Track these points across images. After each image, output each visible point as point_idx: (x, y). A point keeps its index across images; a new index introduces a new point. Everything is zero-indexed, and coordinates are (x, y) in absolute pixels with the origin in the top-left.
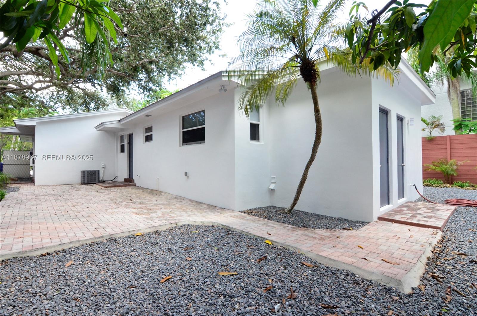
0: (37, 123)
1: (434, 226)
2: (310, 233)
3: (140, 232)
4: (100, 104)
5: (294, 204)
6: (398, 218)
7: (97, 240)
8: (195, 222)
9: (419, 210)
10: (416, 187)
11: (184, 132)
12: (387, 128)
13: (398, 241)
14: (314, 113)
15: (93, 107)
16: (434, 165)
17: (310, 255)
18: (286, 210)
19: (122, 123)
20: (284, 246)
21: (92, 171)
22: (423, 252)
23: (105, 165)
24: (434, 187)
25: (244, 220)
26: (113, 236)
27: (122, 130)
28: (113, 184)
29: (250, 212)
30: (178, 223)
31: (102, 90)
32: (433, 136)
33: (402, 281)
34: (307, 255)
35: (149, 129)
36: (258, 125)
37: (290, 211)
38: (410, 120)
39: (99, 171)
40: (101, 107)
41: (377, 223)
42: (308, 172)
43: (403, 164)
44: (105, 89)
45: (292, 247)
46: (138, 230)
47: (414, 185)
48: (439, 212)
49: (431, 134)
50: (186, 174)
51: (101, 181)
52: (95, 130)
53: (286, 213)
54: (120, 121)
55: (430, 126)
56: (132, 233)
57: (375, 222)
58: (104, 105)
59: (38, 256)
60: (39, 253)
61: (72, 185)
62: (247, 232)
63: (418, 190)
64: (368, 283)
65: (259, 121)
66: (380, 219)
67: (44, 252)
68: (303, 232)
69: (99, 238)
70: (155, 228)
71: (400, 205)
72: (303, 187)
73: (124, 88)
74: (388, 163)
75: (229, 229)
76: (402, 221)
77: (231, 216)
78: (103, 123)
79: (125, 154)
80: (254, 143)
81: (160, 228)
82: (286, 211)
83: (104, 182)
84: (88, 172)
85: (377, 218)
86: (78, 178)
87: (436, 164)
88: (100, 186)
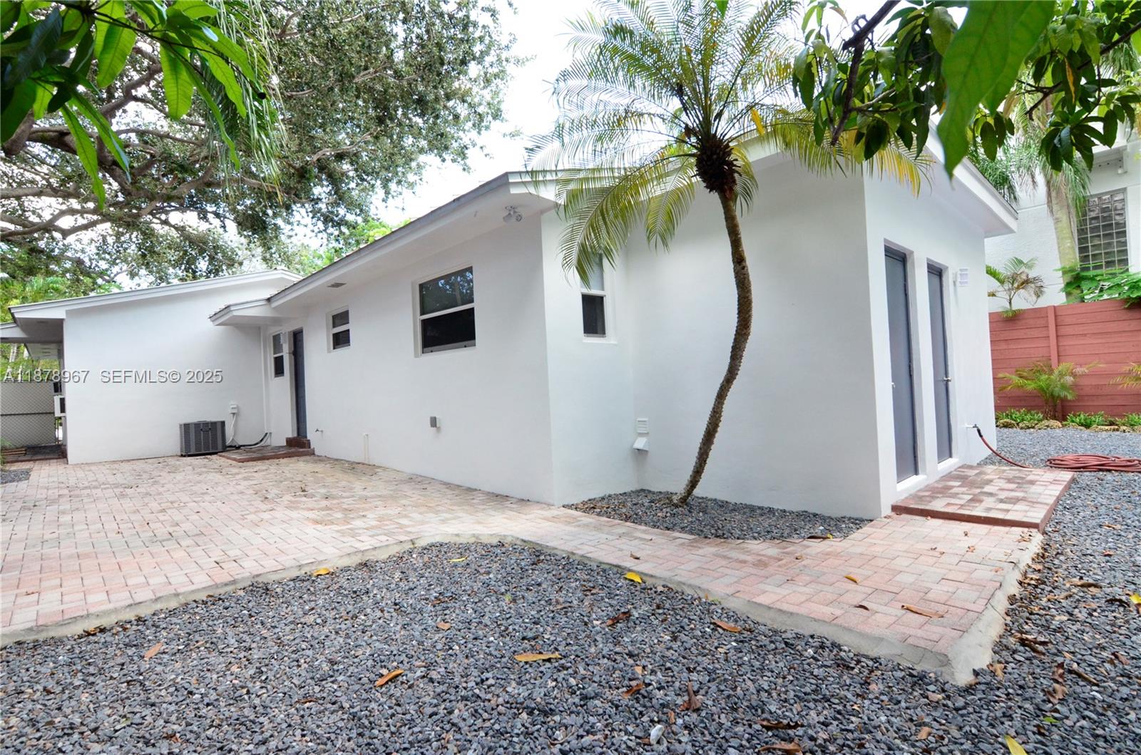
0: (67, 311)
1: (1023, 522)
2: (733, 549)
3: (324, 566)
4: (221, 261)
5: (693, 483)
6: (938, 505)
7: (222, 591)
8: (457, 535)
9: (987, 484)
10: (979, 431)
11: (424, 322)
12: (906, 295)
13: (941, 560)
14: (731, 266)
15: (204, 269)
16: (1021, 377)
17: (733, 604)
18: (675, 499)
19: (275, 304)
20: (670, 586)
21: (206, 424)
22: (999, 585)
23: (238, 408)
24: (1022, 428)
25: (575, 526)
26: (260, 579)
27: (276, 321)
28: (258, 453)
29: (590, 507)
30: (416, 541)
31: (224, 227)
32: (1015, 307)
33: (949, 655)
34: (725, 605)
35: (342, 318)
36: (601, 299)
37: (684, 500)
38: (960, 272)
39: (223, 423)
40: (224, 267)
41: (888, 520)
42: (724, 406)
43: (947, 377)
44: (232, 226)
45: (690, 586)
46: (320, 562)
47: (975, 426)
48: (1034, 487)
49: (1010, 303)
50: (434, 422)
51: (231, 446)
52: (210, 324)
53: (676, 506)
54: (269, 300)
55: (1007, 286)
56: (307, 569)
57: (885, 517)
58: (232, 262)
59: (76, 637)
60: (78, 629)
61: (159, 458)
62: (582, 556)
63: (984, 437)
64: (870, 663)
65: (603, 289)
66: (898, 509)
67: (91, 625)
68: (716, 549)
69: (226, 585)
70: (360, 554)
71: (944, 474)
72: (712, 443)
73: (279, 221)
74: (911, 376)
75: (539, 548)
76: (948, 513)
77: (545, 519)
78: (228, 307)
79: (287, 378)
80: (594, 340)
81: (374, 555)
82: (675, 501)
83: (238, 448)
84: (197, 425)
85: (890, 507)
86: (174, 442)
87: (1025, 374)
88: (228, 458)
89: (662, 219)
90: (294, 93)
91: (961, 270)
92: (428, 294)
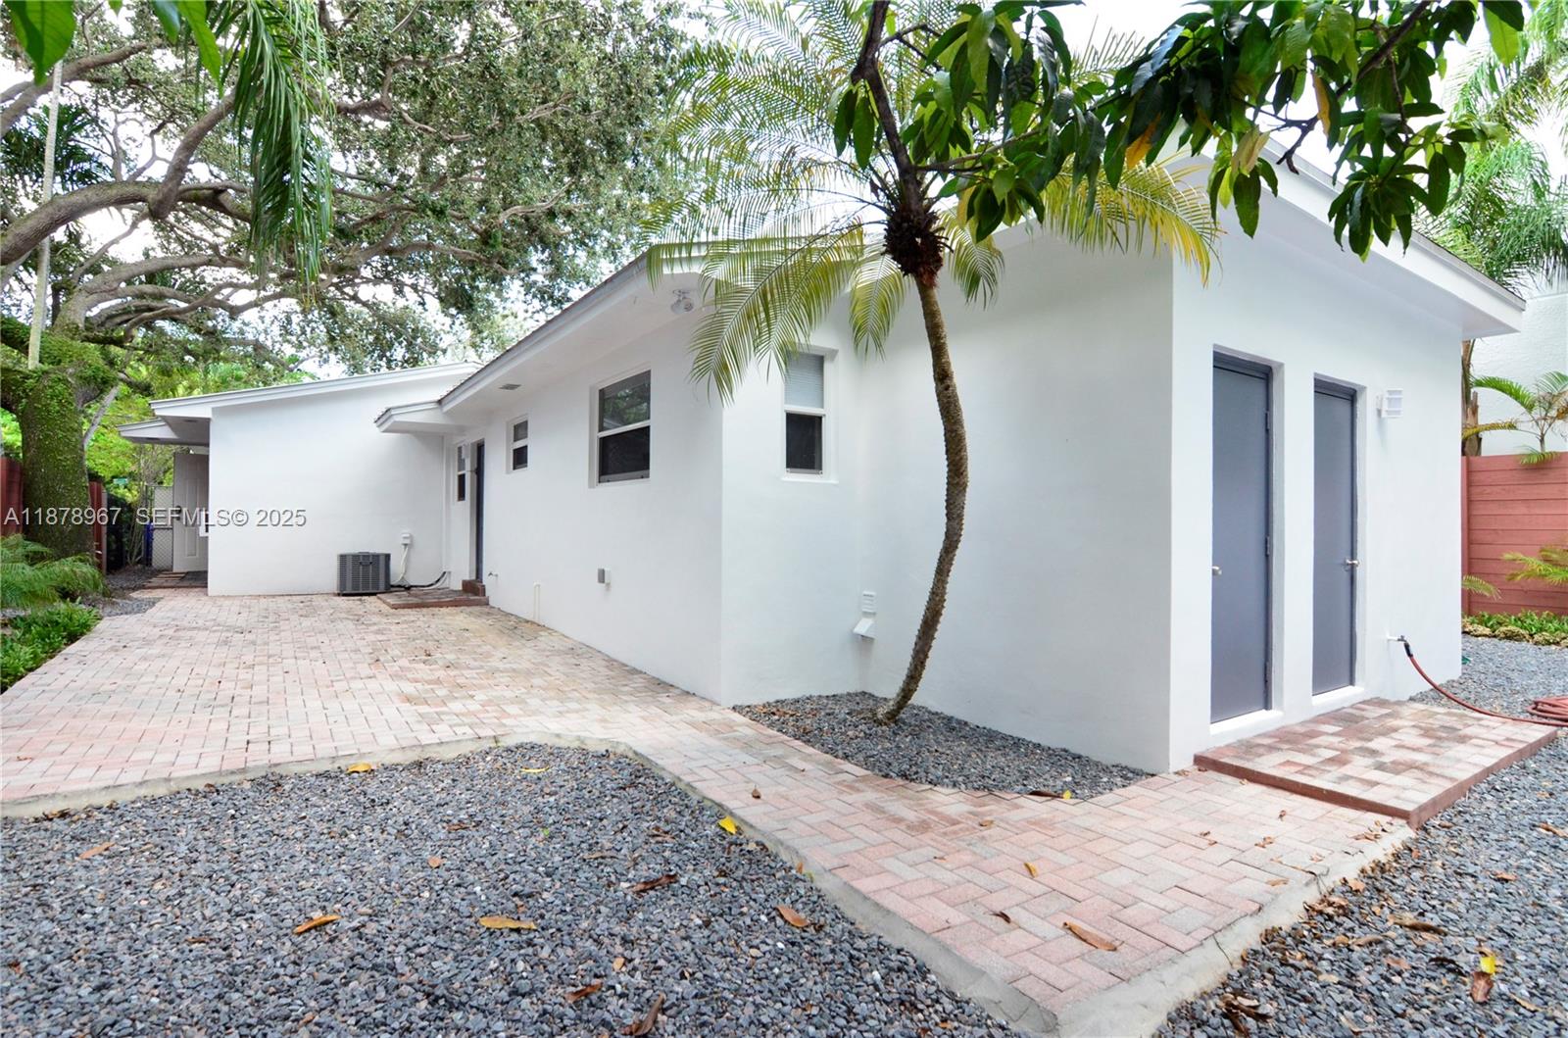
0: (213, 409)
1: (1386, 807)
2: (902, 802)
3: (366, 761)
4: (419, 346)
6: (1267, 765)
7: (226, 781)
8: (558, 736)
9: (1383, 734)
10: (1407, 647)
11: (604, 441)
12: (1268, 431)
13: (1202, 855)
14: (932, 385)
15: (400, 358)
16: (1547, 560)
17: (826, 884)
18: (881, 712)
19: (447, 408)
20: (767, 844)
21: (366, 556)
22: (1257, 906)
23: (411, 537)
24: (1536, 643)
25: (720, 739)
26: (277, 770)
27: (462, 430)
28: (418, 597)
29: (773, 714)
30: (500, 739)
31: (423, 304)
32: (1548, 448)
33: (1061, 1017)
34: (819, 884)
35: (520, 430)
36: (820, 418)
37: (893, 716)
38: (1387, 396)
39: (388, 557)
40: (425, 355)
41: (1181, 778)
43: (1353, 558)
44: (433, 304)
45: (788, 848)
46: (362, 755)
47: (1402, 639)
48: (1461, 747)
49: (1542, 441)
50: (602, 576)
51: (399, 586)
52: (375, 430)
53: (880, 723)
54: (440, 402)
55: (1538, 412)
56: (342, 763)
57: (1176, 773)
58: (433, 350)
59: (32, 820)
60: (38, 810)
61: (304, 598)
62: (689, 785)
63: (1415, 657)
64: (949, 1007)
65: (822, 407)
66: (1203, 763)
67: (53, 807)
68: (879, 795)
69: (233, 773)
70: (420, 749)
71: (1322, 712)
73: (492, 296)
74: (1268, 557)
75: (648, 766)
76: (1274, 778)
77: (693, 725)
78: (388, 410)
79: (466, 506)
80: (802, 478)
81: (438, 752)
82: (880, 716)
83: (408, 588)
84: (355, 557)
85: (1192, 758)
86: (330, 578)
87: (1555, 556)
88: (384, 602)
89: (875, 311)
90: (455, 137)
91: (1390, 392)
92: (609, 403)
